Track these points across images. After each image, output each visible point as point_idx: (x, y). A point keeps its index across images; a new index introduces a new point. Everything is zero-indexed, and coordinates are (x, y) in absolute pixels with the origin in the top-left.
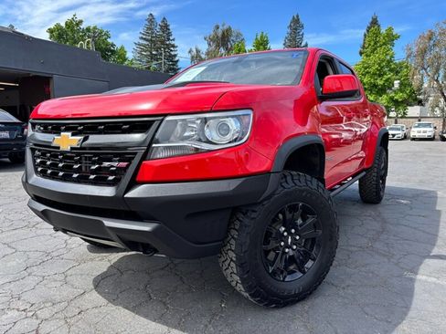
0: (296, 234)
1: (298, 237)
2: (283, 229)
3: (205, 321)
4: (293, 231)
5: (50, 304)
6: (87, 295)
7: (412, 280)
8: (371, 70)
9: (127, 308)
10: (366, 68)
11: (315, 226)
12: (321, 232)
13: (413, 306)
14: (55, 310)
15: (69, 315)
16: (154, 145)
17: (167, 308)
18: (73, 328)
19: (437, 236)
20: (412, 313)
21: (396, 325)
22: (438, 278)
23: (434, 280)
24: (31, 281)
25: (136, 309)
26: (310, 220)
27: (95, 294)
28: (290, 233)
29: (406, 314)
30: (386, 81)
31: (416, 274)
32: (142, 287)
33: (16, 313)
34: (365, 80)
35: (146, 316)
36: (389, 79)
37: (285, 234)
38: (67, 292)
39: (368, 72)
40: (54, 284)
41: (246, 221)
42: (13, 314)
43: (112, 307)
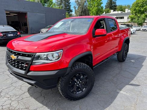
0: (80, 81)
1: (81, 82)
2: (76, 80)
3: (53, 103)
4: (79, 80)
5: (15, 96)
6: (25, 93)
7: (118, 93)
8: (139, 5)
9: (34, 98)
10: (137, 4)
11: (87, 78)
12: (88, 80)
13: (114, 102)
14: (16, 98)
15: (19, 100)
16: (33, 61)
17: (45, 99)
18: (19, 104)
19: (136, 76)
20: (112, 105)
21: (105, 108)
22: (127, 93)
23: (125, 93)
24: (12, 88)
25: (36, 99)
26: (85, 77)
27: (27, 93)
28: (78, 81)
29: (110, 105)
30: (145, 9)
31: (121, 90)
32: (40, 92)
33: (6, 98)
34: (137, 9)
35: (38, 101)
36: (146, 8)
37: (77, 81)
38: (21, 92)
39: (138, 6)
40: (17, 89)
41: (63, 79)
42: (5, 98)
43: (31, 98)
